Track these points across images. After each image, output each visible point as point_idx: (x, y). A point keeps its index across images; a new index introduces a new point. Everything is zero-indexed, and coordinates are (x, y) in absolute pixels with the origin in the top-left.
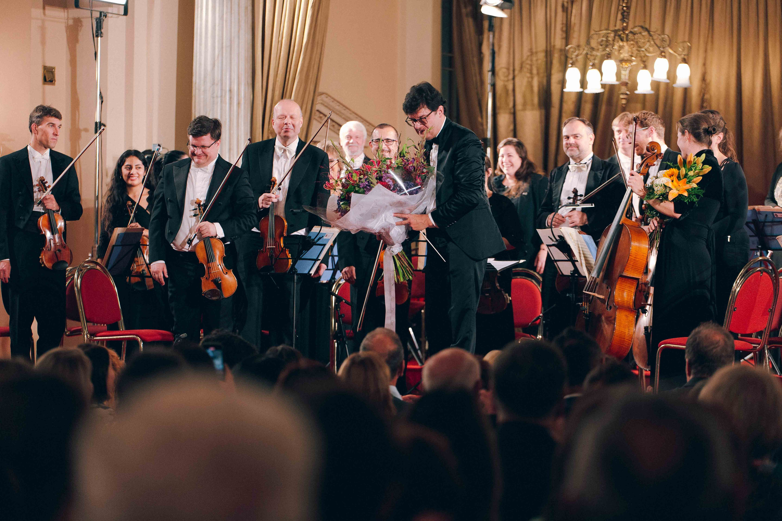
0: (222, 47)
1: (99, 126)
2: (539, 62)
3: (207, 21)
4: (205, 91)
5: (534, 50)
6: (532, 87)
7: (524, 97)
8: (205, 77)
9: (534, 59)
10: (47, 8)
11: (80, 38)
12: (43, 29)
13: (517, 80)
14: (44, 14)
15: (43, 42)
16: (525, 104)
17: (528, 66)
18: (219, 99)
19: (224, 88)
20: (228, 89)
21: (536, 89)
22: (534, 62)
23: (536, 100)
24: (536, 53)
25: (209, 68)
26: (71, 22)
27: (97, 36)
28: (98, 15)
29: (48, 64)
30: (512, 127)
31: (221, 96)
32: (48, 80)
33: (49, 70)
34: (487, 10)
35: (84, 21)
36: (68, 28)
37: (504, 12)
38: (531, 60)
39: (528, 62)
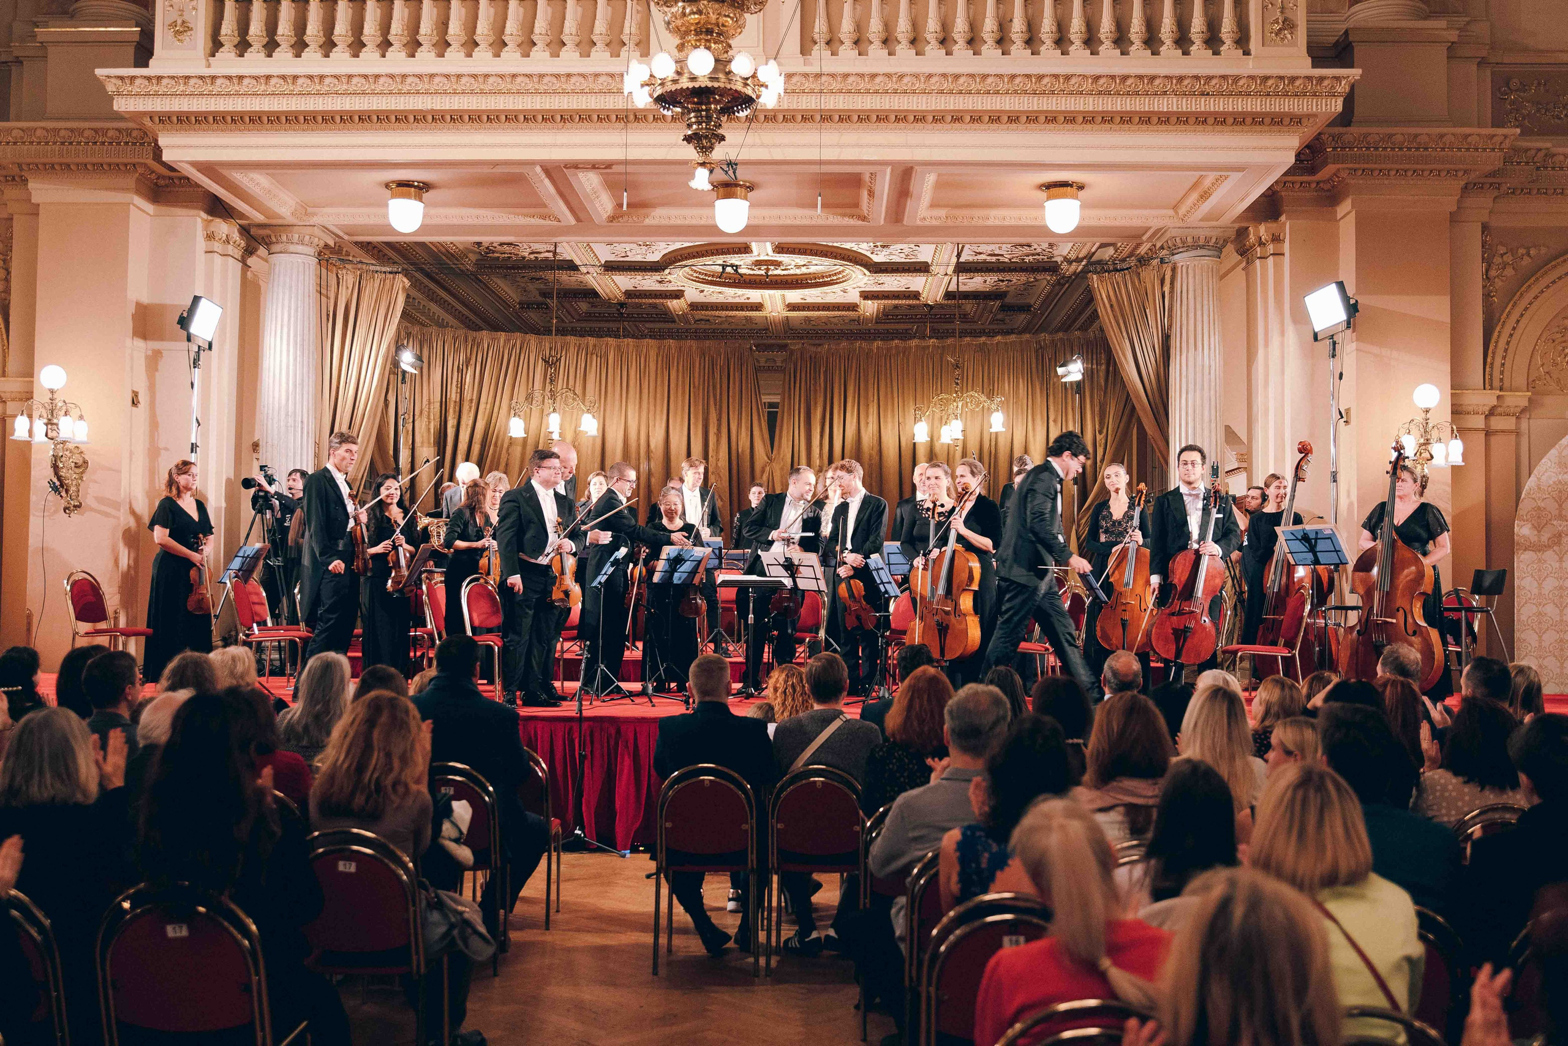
0: (295, 384)
1: (193, 448)
2: (436, 410)
4: (279, 420)
5: (432, 401)
6: (429, 429)
7: (423, 436)
9: (432, 407)
10: (135, 338)
11: (159, 368)
12: (132, 358)
13: (417, 424)
14: (133, 344)
15: (131, 369)
16: (423, 442)
18: (292, 430)
19: (296, 420)
20: (300, 421)
21: (433, 431)
23: (432, 439)
24: (434, 403)
25: (283, 402)
26: (150, 353)
27: (195, 368)
28: (195, 349)
29: (135, 389)
30: (410, 460)
31: (295, 426)
32: (135, 403)
33: (135, 394)
34: (405, 366)
35: (165, 353)
36: (147, 357)
37: (415, 369)
38: (429, 408)
39: (426, 410)
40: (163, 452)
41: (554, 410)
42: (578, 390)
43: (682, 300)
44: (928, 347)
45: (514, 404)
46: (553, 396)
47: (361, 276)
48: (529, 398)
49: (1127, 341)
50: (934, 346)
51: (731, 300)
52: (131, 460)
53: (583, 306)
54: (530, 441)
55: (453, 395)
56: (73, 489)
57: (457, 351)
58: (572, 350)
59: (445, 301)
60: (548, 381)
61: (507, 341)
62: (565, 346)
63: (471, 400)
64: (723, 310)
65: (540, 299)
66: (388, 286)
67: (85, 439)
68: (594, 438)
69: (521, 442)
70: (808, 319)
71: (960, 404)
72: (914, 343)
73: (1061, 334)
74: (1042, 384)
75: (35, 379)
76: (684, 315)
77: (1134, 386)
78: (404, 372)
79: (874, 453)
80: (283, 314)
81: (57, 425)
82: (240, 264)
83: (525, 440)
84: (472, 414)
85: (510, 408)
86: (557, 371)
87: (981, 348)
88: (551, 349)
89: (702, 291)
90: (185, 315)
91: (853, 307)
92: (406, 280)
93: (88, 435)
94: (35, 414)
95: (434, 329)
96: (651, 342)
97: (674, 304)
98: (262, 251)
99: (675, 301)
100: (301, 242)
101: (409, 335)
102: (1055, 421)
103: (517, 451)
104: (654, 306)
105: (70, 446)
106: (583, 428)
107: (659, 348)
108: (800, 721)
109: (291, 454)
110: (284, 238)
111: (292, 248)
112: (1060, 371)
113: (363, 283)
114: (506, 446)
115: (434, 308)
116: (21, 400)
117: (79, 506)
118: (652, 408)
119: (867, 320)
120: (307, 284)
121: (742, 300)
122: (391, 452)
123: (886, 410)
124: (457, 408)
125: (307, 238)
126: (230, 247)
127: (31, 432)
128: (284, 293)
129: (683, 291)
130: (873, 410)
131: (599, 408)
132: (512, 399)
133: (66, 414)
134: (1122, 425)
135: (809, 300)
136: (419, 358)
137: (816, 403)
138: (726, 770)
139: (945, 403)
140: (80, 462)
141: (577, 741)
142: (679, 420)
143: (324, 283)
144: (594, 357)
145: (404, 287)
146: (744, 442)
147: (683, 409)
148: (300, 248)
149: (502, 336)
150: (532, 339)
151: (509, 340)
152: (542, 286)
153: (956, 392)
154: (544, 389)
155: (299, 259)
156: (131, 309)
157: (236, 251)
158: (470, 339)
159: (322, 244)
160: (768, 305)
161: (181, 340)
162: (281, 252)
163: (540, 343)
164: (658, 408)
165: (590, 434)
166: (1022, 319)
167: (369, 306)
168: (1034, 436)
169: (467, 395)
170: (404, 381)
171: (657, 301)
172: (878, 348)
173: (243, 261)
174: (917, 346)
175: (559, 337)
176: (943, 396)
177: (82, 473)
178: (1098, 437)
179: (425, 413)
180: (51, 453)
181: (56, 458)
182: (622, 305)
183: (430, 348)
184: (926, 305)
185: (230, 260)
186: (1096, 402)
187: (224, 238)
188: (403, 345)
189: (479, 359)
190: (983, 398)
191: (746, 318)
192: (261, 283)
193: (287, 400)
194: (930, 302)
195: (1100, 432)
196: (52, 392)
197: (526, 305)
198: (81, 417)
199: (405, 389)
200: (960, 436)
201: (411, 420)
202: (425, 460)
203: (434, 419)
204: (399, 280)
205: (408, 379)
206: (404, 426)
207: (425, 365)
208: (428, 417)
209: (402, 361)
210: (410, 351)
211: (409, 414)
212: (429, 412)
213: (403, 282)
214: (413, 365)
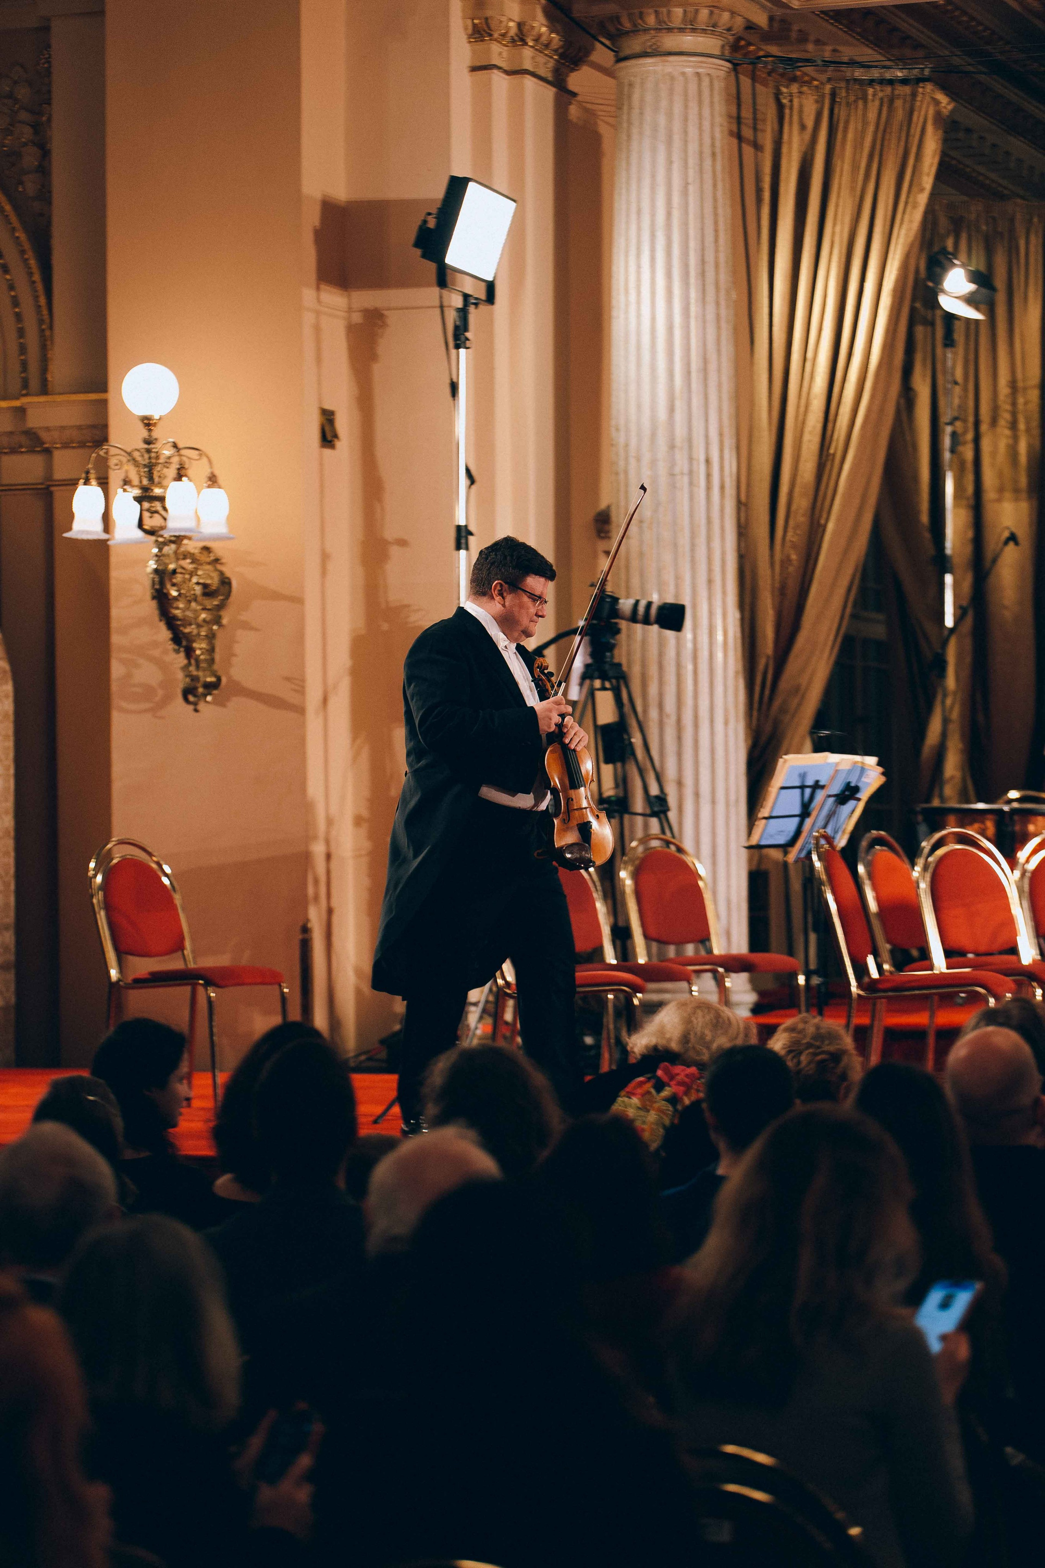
0: (689, 373)
1: (462, 536)
2: (1031, 406)
3: (653, 319)
4: (653, 462)
5: (1020, 384)
6: (1015, 455)
7: (1000, 475)
8: (653, 435)
9: (1021, 400)
10: (322, 286)
11: (379, 350)
12: (317, 329)
13: (986, 443)
14: (319, 301)
15: (319, 360)
16: (1001, 490)
17: (1007, 416)
18: (686, 479)
19: (695, 456)
20: (702, 458)
21: (1023, 458)
22: (1020, 407)
23: (1023, 481)
24: (1025, 389)
25: (662, 414)
26: (357, 318)
27: (457, 347)
28: (458, 302)
29: (327, 407)
30: (970, 534)
31: (691, 472)
32: (328, 438)
33: (328, 417)
34: (951, 304)
35: (392, 318)
36: (351, 329)
37: (977, 309)
38: (1014, 404)
39: (1008, 407)
40: (395, 551)
47: (833, 94)
52: (324, 572)
56: (200, 647)
66: (900, 114)
67: (221, 529)
75: (111, 396)
78: (950, 318)
80: (653, 201)
81: (162, 499)
82: (550, 92)
90: (432, 223)
92: (943, 99)
93: (229, 519)
94: (115, 477)
95: (1019, 207)
98: (601, 54)
100: (690, 26)
101: (957, 225)
105: (190, 546)
109: (684, 540)
110: (651, 20)
111: (670, 41)
113: (842, 113)
115: (1018, 147)
116: (82, 445)
117: (215, 685)
120: (707, 124)
122: (925, 518)
125: (704, 13)
126: (527, 53)
127: (106, 518)
128: (654, 150)
133: (179, 477)
136: (983, 279)
140: (214, 581)
143: (746, 114)
145: (938, 115)
148: (688, 41)
155: (686, 67)
156: (312, 218)
157: (541, 59)
159: (739, 22)
161: (429, 285)
162: (645, 55)
167: (855, 167)
170: (949, 341)
173: (558, 82)
177: (221, 607)
179: (1005, 417)
180: (152, 565)
181: (162, 575)
183: (1012, 251)
185: (529, 82)
187: (513, 31)
188: (944, 251)
192: (604, 130)
193: (671, 409)
196: (148, 422)
198: (213, 481)
199: (954, 361)
201: (970, 436)
202: (1006, 534)
203: (1028, 430)
204: (928, 98)
205: (959, 335)
206: (953, 451)
207: (1001, 298)
208: (1013, 425)
209: (943, 291)
210: (963, 266)
211: (965, 421)
212: (1014, 414)
213: (937, 103)
214: (970, 300)
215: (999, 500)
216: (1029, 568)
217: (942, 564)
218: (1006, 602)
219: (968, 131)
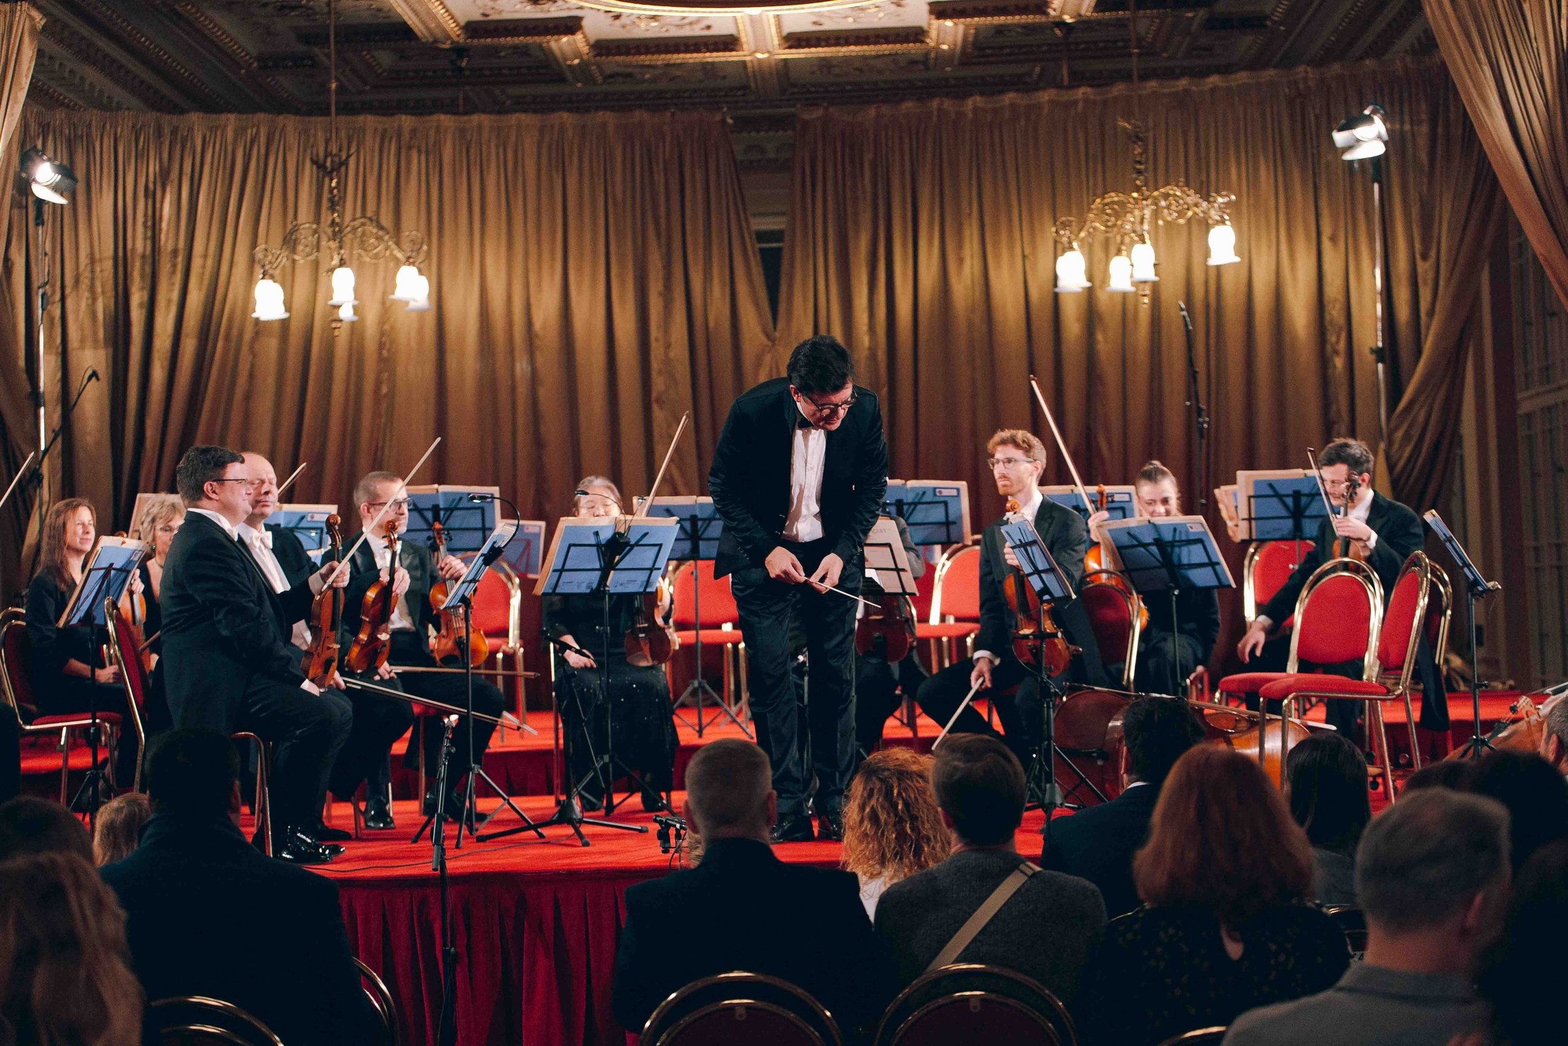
2: (106, 274)
5: (97, 256)
6: (94, 313)
7: (82, 329)
9: (98, 269)
13: (70, 303)
16: (82, 341)
21: (100, 316)
22: (98, 275)
23: (101, 333)
24: (100, 260)
30: (59, 375)
34: (41, 191)
37: (62, 195)
38: (93, 272)
39: (87, 274)
41: (342, 263)
42: (386, 220)
43: (579, 36)
44: (1075, 102)
45: (259, 253)
46: (337, 233)
48: (290, 241)
49: (1487, 69)
50: (1086, 100)
51: (674, 32)
53: (385, 58)
54: (296, 328)
55: (139, 244)
57: (141, 156)
58: (371, 142)
59: (113, 61)
60: (325, 203)
61: (240, 131)
62: (356, 136)
63: (175, 252)
64: (659, 52)
65: (301, 48)
68: (421, 313)
69: (277, 325)
70: (825, 64)
71: (1147, 213)
72: (1045, 96)
73: (1336, 68)
74: (1303, 169)
76: (585, 64)
77: (1504, 156)
78: (40, 203)
79: (978, 317)
83: (284, 324)
84: (178, 277)
85: (252, 260)
86: (342, 186)
87: (1182, 100)
88: (327, 141)
89: (617, 17)
91: (916, 34)
92: (37, 15)
95: (94, 116)
96: (526, 119)
97: (563, 44)
99: (565, 39)
101: (45, 129)
102: (1333, 239)
103: (272, 345)
104: (523, 51)
106: (400, 293)
107: (542, 130)
108: (931, 878)
112: (1340, 138)
114: (248, 336)
115: (91, 74)
118: (533, 249)
119: (942, 59)
121: (697, 31)
122: (22, 363)
123: (996, 233)
124: (148, 269)
129: (579, 19)
130: (971, 232)
131: (429, 252)
132: (254, 244)
134: (1468, 240)
135: (829, 26)
136: (67, 171)
137: (856, 223)
138: (777, 981)
139: (1121, 210)
141: (437, 926)
142: (587, 270)
144: (414, 154)
145: (33, 28)
146: (718, 309)
147: (594, 251)
149: (231, 121)
150: (290, 123)
151: (244, 130)
152: (302, 22)
153: (1138, 189)
154: (317, 219)
158: (167, 131)
160: (747, 38)
163: (306, 131)
164: (546, 248)
165: (412, 305)
166: (1246, 43)
168: (1293, 269)
169: (166, 240)
170: (39, 220)
171: (530, 40)
172: (975, 109)
174: (1051, 102)
175: (343, 119)
176: (1113, 197)
178: (1421, 266)
179: (85, 282)
182: (459, 51)
183: (90, 151)
184: (1061, 24)
186: (1413, 195)
188: (34, 149)
189: (187, 169)
190: (1192, 198)
191: (705, 66)
194: (1068, 19)
195: (1425, 257)
197: (270, 62)
199: (43, 237)
200: (1150, 275)
201: (58, 296)
202: (89, 372)
203: (103, 292)
204: (24, 15)
205: (47, 216)
206: (43, 310)
207: (81, 187)
208: (92, 289)
209: (34, 180)
210: (49, 160)
211: (53, 286)
212: (92, 280)
213: (32, 19)
214: (56, 188)
215: (82, 347)
216: (106, 402)
217: (36, 398)
218: (88, 430)
219: (51, 58)
